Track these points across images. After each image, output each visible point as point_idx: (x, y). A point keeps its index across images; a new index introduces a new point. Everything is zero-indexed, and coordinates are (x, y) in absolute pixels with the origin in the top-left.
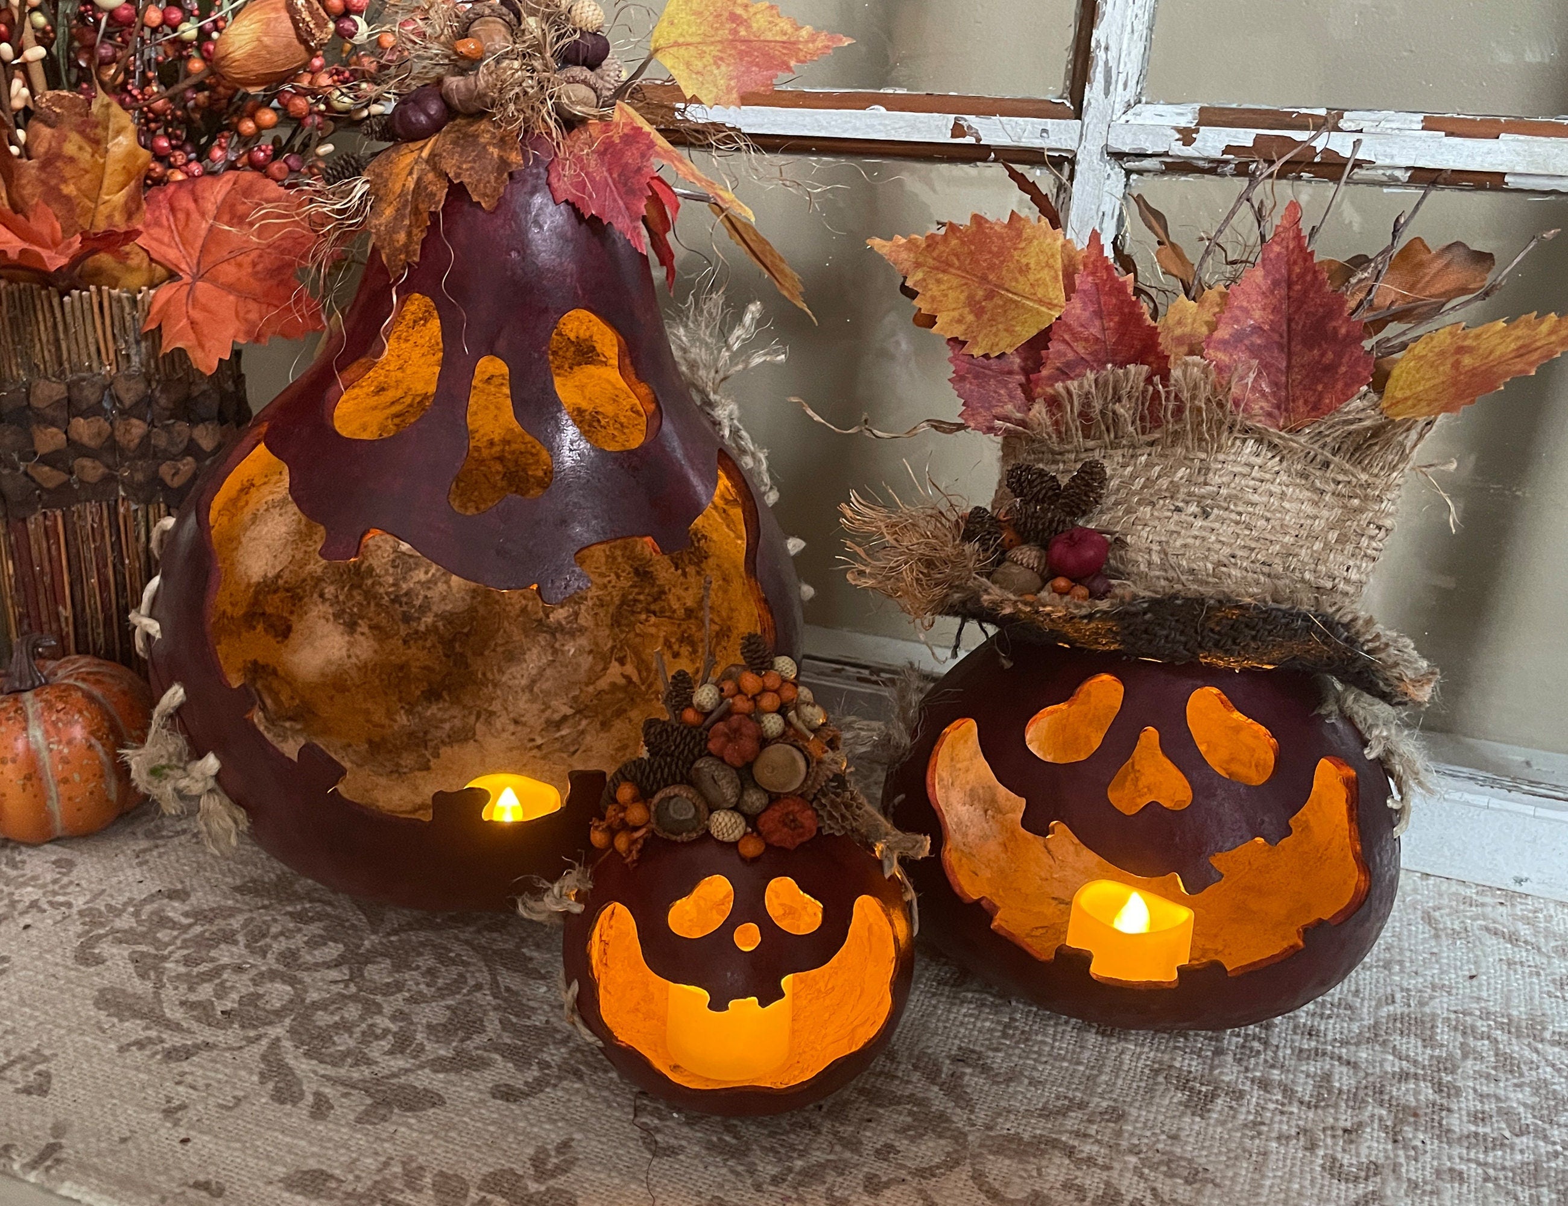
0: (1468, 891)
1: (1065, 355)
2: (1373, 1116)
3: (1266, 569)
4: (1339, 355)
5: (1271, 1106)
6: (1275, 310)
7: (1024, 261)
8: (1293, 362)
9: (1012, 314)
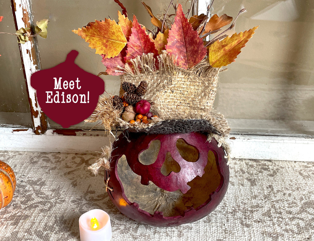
0: (305, 164)
1: (132, 51)
2: (312, 232)
3: (189, 105)
4: (198, 48)
5: (291, 236)
6: (181, 36)
7: (113, 31)
8: (187, 50)
9: (114, 45)
